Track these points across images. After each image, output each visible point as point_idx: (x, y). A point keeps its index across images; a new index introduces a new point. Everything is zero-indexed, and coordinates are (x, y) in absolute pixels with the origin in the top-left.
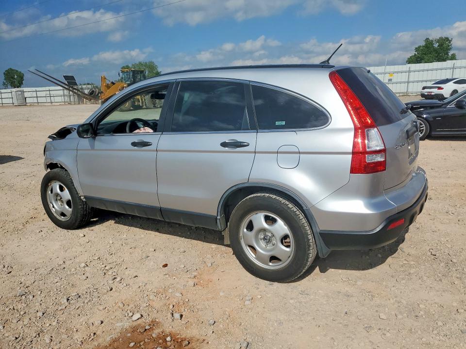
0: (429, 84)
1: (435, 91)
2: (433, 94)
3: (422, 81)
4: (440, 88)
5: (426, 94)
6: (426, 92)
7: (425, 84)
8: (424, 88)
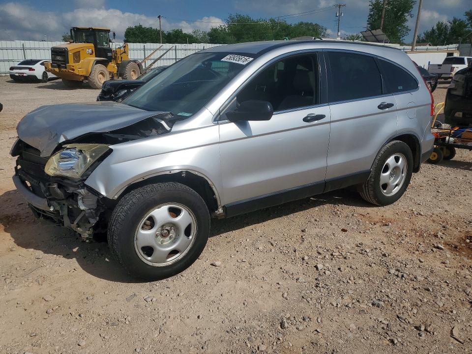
0: (16, 65)
1: (27, 72)
2: (24, 75)
3: (8, 61)
4: (31, 69)
5: (17, 75)
6: (16, 73)
7: (12, 64)
8: (12, 69)
